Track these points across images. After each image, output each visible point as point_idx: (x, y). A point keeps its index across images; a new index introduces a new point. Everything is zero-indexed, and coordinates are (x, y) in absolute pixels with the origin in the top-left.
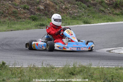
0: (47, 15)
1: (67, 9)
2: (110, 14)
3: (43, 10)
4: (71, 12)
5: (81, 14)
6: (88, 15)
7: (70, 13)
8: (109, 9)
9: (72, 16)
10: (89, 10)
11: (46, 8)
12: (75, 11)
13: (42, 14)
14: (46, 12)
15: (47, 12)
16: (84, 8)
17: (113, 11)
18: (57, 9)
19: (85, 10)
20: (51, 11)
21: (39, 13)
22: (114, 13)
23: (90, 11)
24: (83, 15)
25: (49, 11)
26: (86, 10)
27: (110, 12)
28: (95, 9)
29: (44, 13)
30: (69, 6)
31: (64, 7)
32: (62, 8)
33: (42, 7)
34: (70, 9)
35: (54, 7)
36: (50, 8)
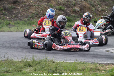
0: (82, 16)
1: (103, 11)
4: (107, 14)
11: (82, 10)
13: (77, 15)
14: (81, 14)
18: (93, 11)
21: (74, 15)
30: (106, 8)
31: (100, 9)
32: (98, 10)
33: (78, 9)
34: (106, 11)
35: (90, 9)
36: (85, 10)
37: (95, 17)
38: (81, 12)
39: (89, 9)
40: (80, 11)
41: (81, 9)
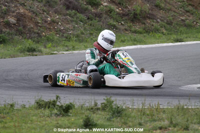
0: (22, 33)
1: (55, 23)
2: (127, 32)
3: (14, 24)
4: (62, 28)
5: (79, 32)
6: (91, 34)
7: (60, 30)
8: (123, 23)
9: (65, 35)
10: (91, 25)
11: (20, 21)
12: (68, 26)
13: (13, 31)
14: (20, 28)
15: (22, 29)
16: (82, 21)
17: (130, 27)
18: (38, 23)
19: (84, 25)
20: (29, 27)
21: (8, 30)
22: (133, 29)
23: (94, 26)
24: (82, 33)
25: (24, 27)
26: (86, 25)
27: (126, 28)
28: (101, 23)
29: (17, 30)
30: (57, 17)
31: (49, 19)
32: (46, 22)
33: (13, 20)
34: (60, 23)
35: (33, 20)
36: (26, 22)
37: (44, 33)
38: (19, 26)
39: (31, 19)
40: (17, 23)
41: (18, 20)
